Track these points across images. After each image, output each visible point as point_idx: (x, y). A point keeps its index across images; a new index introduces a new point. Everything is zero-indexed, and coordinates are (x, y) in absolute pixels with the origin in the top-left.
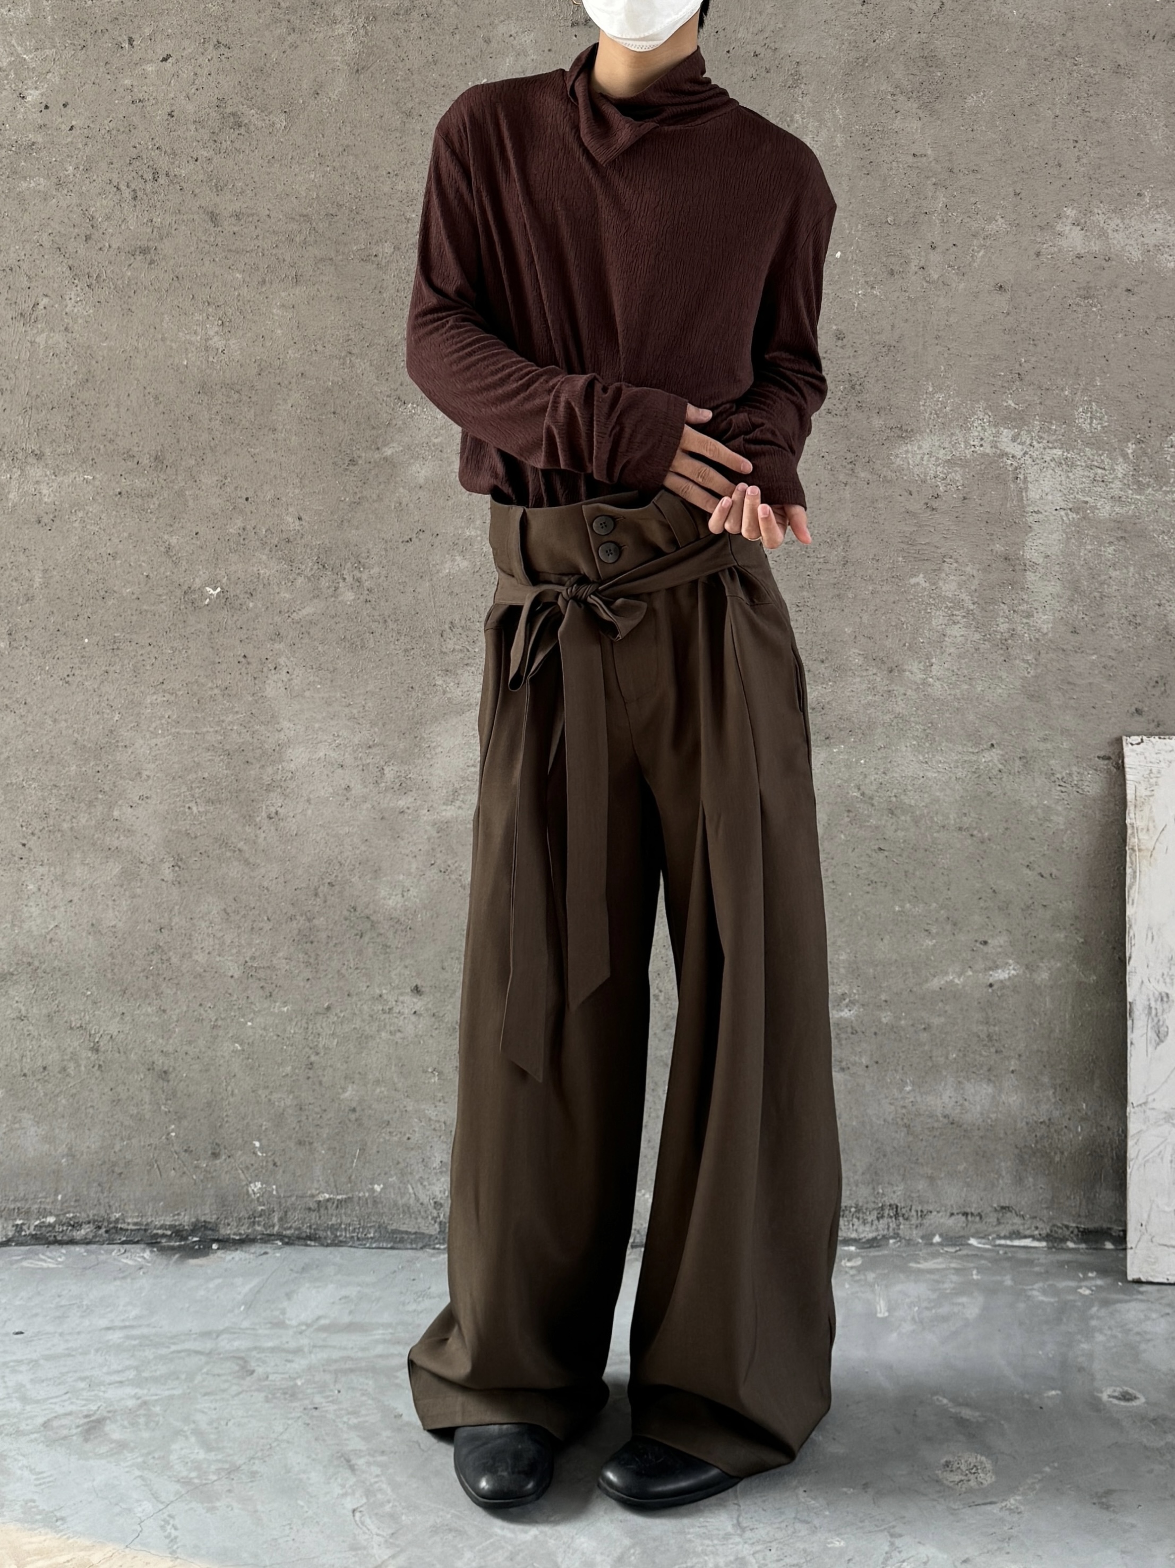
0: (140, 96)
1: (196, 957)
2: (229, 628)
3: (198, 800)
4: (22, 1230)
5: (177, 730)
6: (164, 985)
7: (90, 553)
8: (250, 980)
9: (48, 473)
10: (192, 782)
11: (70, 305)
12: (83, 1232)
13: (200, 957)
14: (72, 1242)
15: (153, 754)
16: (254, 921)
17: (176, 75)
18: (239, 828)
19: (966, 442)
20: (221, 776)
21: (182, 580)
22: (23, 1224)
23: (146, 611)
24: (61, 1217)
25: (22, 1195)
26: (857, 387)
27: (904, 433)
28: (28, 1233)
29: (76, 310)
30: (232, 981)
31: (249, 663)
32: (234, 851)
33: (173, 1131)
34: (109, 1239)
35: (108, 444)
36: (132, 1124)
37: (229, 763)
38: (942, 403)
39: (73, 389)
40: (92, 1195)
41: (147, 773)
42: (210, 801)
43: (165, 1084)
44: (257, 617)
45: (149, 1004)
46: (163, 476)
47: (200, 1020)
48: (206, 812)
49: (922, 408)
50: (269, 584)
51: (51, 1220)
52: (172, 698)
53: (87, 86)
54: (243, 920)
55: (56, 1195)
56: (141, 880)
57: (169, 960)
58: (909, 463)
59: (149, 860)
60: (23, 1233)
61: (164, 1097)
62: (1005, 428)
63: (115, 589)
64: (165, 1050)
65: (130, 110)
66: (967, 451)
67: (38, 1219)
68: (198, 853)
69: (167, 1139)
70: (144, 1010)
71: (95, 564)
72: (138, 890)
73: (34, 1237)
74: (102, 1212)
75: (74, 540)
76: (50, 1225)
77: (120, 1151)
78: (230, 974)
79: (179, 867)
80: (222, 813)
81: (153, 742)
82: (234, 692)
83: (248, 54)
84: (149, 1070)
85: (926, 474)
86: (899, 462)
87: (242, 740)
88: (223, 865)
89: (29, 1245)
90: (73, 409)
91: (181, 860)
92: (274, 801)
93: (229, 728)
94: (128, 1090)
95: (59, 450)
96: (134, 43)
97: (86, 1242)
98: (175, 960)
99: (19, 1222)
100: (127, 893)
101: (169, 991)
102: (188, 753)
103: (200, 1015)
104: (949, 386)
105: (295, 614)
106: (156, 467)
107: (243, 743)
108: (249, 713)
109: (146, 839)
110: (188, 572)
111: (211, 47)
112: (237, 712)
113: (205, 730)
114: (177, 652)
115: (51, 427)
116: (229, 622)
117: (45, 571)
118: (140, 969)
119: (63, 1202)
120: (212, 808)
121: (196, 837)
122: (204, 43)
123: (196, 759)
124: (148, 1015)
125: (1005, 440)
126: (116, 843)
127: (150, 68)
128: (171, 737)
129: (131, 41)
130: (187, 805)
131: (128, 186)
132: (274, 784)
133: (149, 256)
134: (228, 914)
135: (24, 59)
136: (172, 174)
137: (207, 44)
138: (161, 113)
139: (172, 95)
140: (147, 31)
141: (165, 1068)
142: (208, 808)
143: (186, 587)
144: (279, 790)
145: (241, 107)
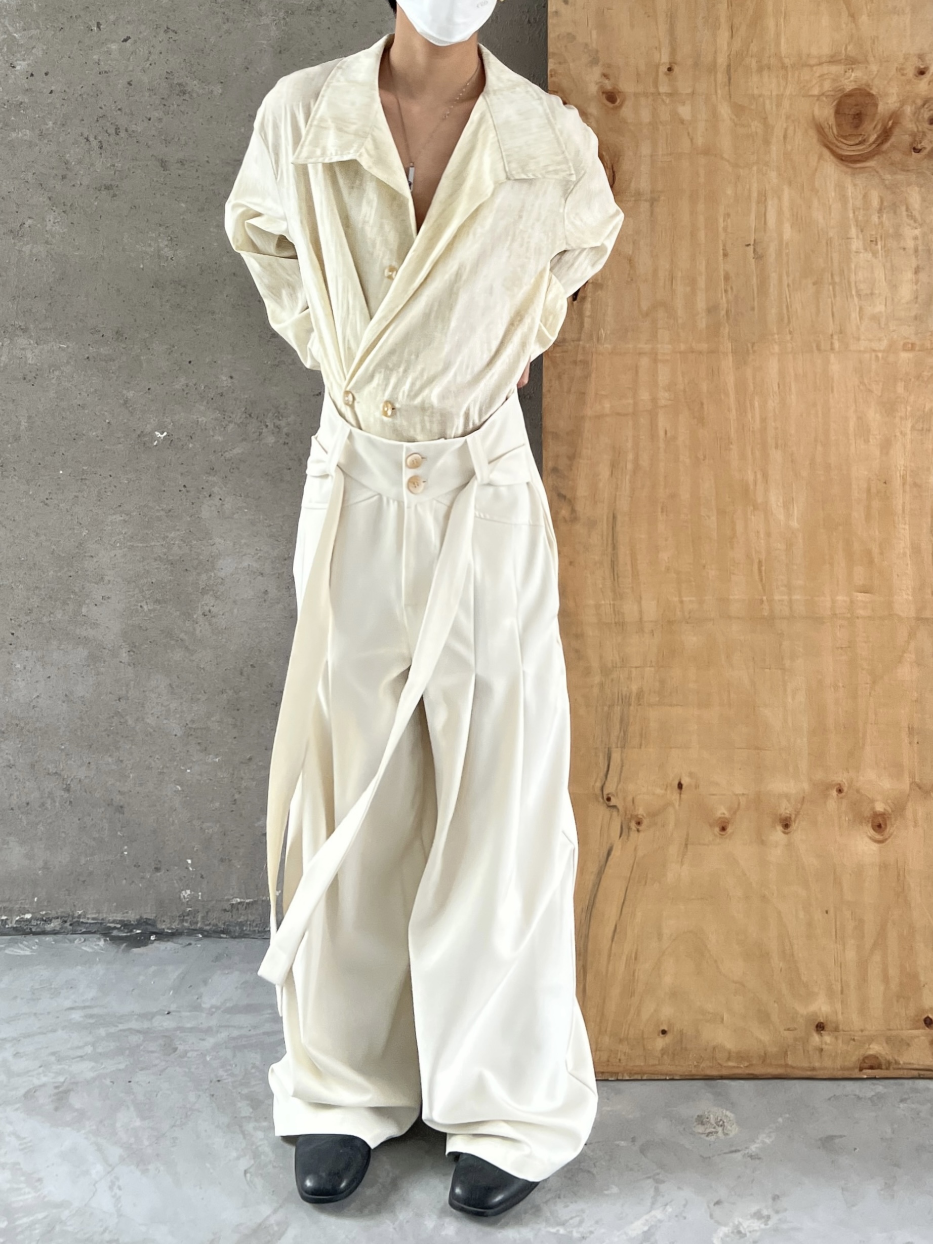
0: (106, 68)
1: (147, 720)
2: (172, 464)
3: (148, 601)
4: (6, 923)
5: (131, 544)
6: (122, 742)
7: (64, 404)
8: (190, 738)
9: (32, 342)
10: (143, 586)
11: (49, 225)
12: (52, 925)
13: (150, 720)
14: (44, 932)
15: (113, 562)
16: (193, 694)
17: (134, 52)
18: (180, 623)
20: (166, 581)
21: (136, 426)
22: (7, 919)
23: (108, 450)
24: (36, 914)
25: (8, 897)
28: (10, 925)
29: (54, 229)
30: (176, 738)
31: (188, 492)
32: (177, 641)
33: (126, 850)
34: (73, 930)
35: (79, 323)
36: (95, 845)
37: (172, 571)
39: (52, 284)
40: (61, 897)
41: (108, 578)
42: (157, 601)
43: (121, 816)
44: (195, 455)
45: (110, 756)
46: (122, 346)
47: (149, 768)
48: (154, 610)
50: (206, 429)
51: (28, 916)
52: (127, 518)
53: (64, 59)
54: (185, 692)
55: (33, 897)
56: (104, 662)
57: (126, 721)
59: (110, 646)
60: (7, 925)
61: (119, 825)
63: (84, 432)
64: (121, 790)
65: (98, 79)
67: (18, 916)
68: (148, 642)
69: (121, 856)
70: (106, 760)
71: (68, 413)
72: (102, 669)
73: (15, 928)
74: (68, 911)
75: (52, 394)
76: (27, 920)
77: (85, 864)
78: (174, 733)
79: (134, 652)
80: (167, 610)
81: (113, 553)
82: (176, 514)
83: (191, 38)
84: (109, 805)
87: (182, 553)
88: (168, 651)
92: (208, 601)
93: (172, 543)
94: (92, 820)
95: (40, 326)
96: (102, 27)
97: (54, 932)
98: (130, 722)
99: (4, 918)
100: (93, 672)
101: (126, 746)
102: (140, 562)
103: (150, 764)
105: (227, 453)
106: (118, 338)
107: (183, 555)
108: (188, 531)
109: (107, 631)
110: (141, 420)
111: (162, 32)
112: (178, 530)
113: (153, 544)
114: (132, 482)
115: (34, 310)
116: (173, 459)
117: (30, 417)
118: (103, 729)
119: (38, 903)
120: (159, 607)
121: (147, 630)
122: (155, 29)
123: (146, 567)
124: (109, 764)
126: (84, 633)
127: (114, 47)
128: (126, 549)
129: (99, 25)
130: (139, 604)
131: (95, 138)
132: (207, 588)
133: (112, 191)
134: (173, 688)
135: (15, 37)
136: (130, 130)
137: (158, 30)
138: (122, 83)
139: (131, 68)
140: (112, 18)
141: (122, 804)
142: (155, 606)
143: (139, 432)
144: (211, 593)
145: (186, 78)
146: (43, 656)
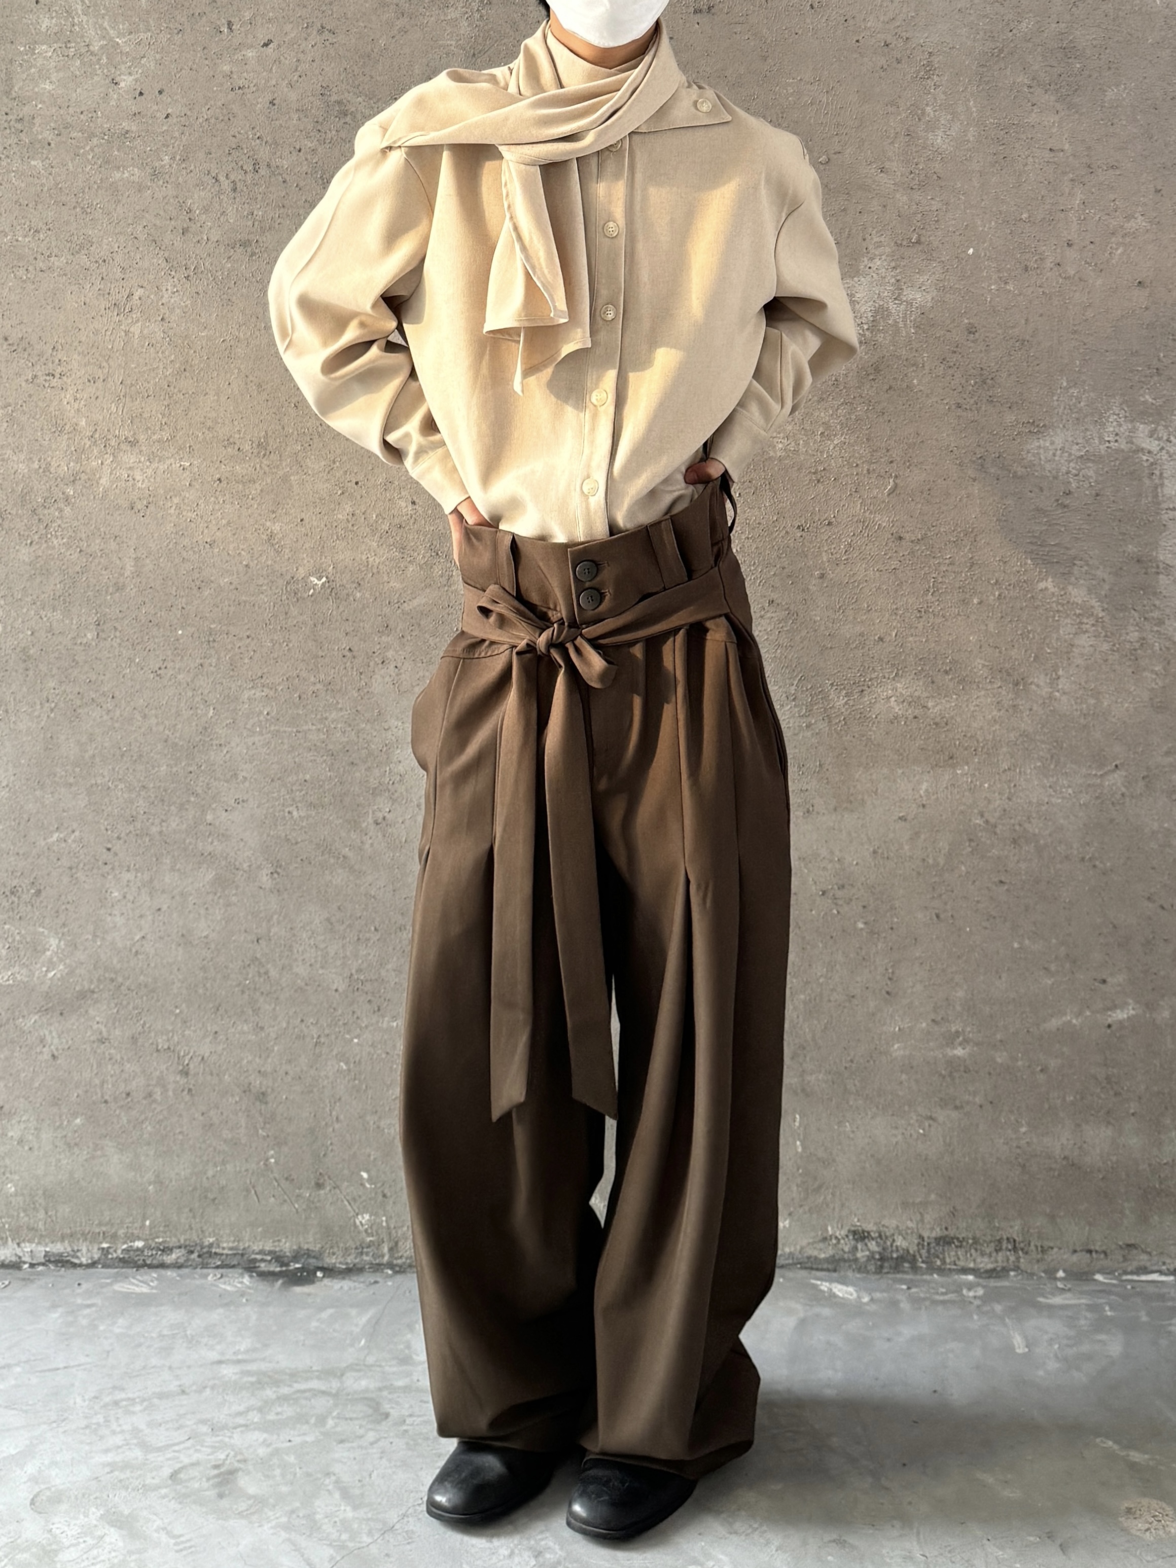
0: (241, 84)
1: (296, 970)
2: (334, 620)
3: (299, 805)
4: (108, 1253)
5: (277, 728)
6: (261, 1000)
7: (186, 541)
8: (356, 993)
9: (142, 459)
10: (293, 785)
11: (166, 296)
12: (174, 1256)
13: (301, 970)
14: (162, 1266)
15: (250, 753)
16: (360, 931)
17: (277, 61)
18: (343, 834)
19: (1101, 438)
20: (323, 778)
21: (284, 570)
22: (109, 1248)
23: (245, 602)
24: (150, 1242)
25: (108, 1219)
26: (989, 381)
27: (1037, 429)
28: (115, 1255)
29: (172, 301)
30: (337, 995)
31: (354, 657)
32: (339, 858)
33: (272, 1157)
34: (202, 1263)
35: (207, 432)
36: (226, 1149)
37: (332, 764)
38: (1077, 398)
39: (170, 379)
40: (183, 1220)
41: (244, 774)
42: (312, 805)
43: (263, 1107)
44: (364, 608)
45: (246, 1021)
46: (265, 462)
47: (301, 1037)
48: (308, 817)
49: (1056, 403)
50: (378, 572)
51: (139, 1244)
52: (272, 693)
53: (183, 71)
54: (348, 930)
55: (144, 1219)
56: (237, 887)
57: (266, 973)
58: (1040, 459)
59: (245, 866)
60: (110, 1256)
61: (261, 1120)
62: (1142, 423)
63: (212, 578)
64: (263, 1070)
65: (230, 97)
66: (1101, 447)
67: (125, 1243)
68: (299, 859)
69: (265, 1165)
70: (239, 1028)
71: (191, 552)
72: (234, 898)
73: (122, 1260)
74: (195, 1238)
75: (169, 527)
76: (138, 1249)
77: (214, 1176)
78: (335, 988)
79: (278, 874)
80: (325, 817)
81: (250, 741)
82: (338, 687)
83: (354, 40)
84: (245, 1092)
85: (1058, 470)
86: (1030, 457)
87: (346, 739)
88: (327, 872)
89: (116, 1268)
90: (170, 397)
91: (281, 866)
92: (381, 806)
93: (333, 726)
94: (222, 1113)
95: (155, 437)
96: (234, 27)
97: (177, 1266)
98: (273, 973)
99: (105, 1245)
100: (221, 901)
101: (267, 1007)
102: (289, 752)
103: (302, 1031)
104: (1084, 382)
105: (405, 605)
106: (259, 453)
107: (347, 742)
108: (354, 711)
109: (242, 844)
110: (291, 561)
111: (315, 32)
112: (341, 709)
113: (305, 728)
114: (277, 645)
115: (145, 415)
116: (334, 613)
117: (137, 559)
118: (234, 983)
119: (151, 1228)
120: (313, 813)
121: (297, 843)
122: (307, 27)
123: (297, 760)
124: (244, 1033)
125: (1142, 435)
126: (210, 848)
127: (250, 54)
128: (269, 735)
129: (230, 25)
130: (287, 810)
131: (227, 177)
132: (381, 787)
133: (249, 250)
134: (331, 924)
135: (118, 44)
136: (273, 164)
137: (309, 31)
138: (262, 102)
139: (274, 82)
140: (247, 15)
141: (264, 1089)
142: (309, 812)
143: (288, 577)
144: (387, 794)
145: (346, 94)
146: (151, 881)
